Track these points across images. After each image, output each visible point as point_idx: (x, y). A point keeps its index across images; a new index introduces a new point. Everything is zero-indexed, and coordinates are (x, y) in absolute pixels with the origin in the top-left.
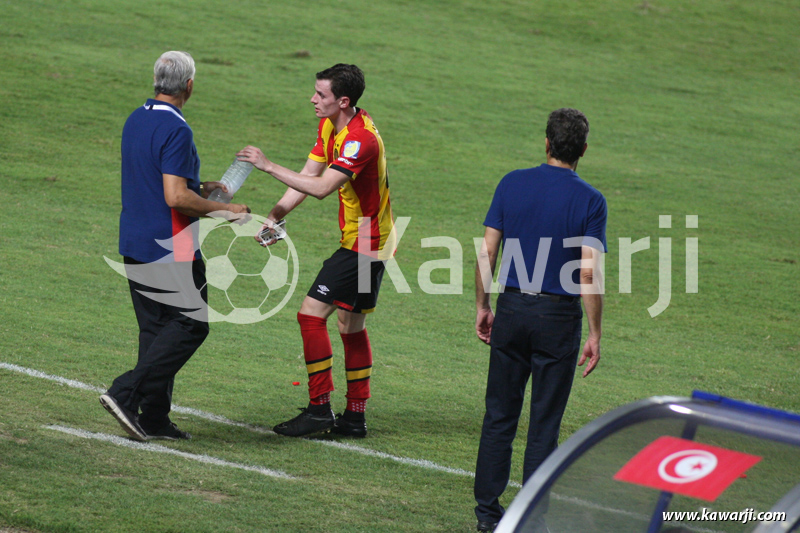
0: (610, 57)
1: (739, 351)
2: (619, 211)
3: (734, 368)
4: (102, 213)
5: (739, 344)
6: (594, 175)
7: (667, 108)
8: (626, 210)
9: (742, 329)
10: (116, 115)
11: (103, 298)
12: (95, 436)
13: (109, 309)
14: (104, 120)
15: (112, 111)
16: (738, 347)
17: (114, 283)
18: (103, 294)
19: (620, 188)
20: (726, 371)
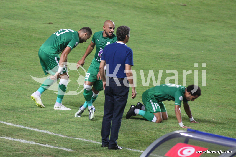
0: (165, 18)
1: (203, 108)
2: (168, 66)
3: (202, 113)
4: (16, 71)
5: (203, 106)
6: (161, 55)
7: (182, 34)
8: (170, 65)
9: (204, 101)
10: (20, 41)
11: (17, 97)
12: (15, 140)
13: (19, 101)
14: (17, 42)
15: (19, 40)
16: (203, 107)
17: (20, 92)
18: (17, 96)
19: (168, 59)
20: (200, 114)
